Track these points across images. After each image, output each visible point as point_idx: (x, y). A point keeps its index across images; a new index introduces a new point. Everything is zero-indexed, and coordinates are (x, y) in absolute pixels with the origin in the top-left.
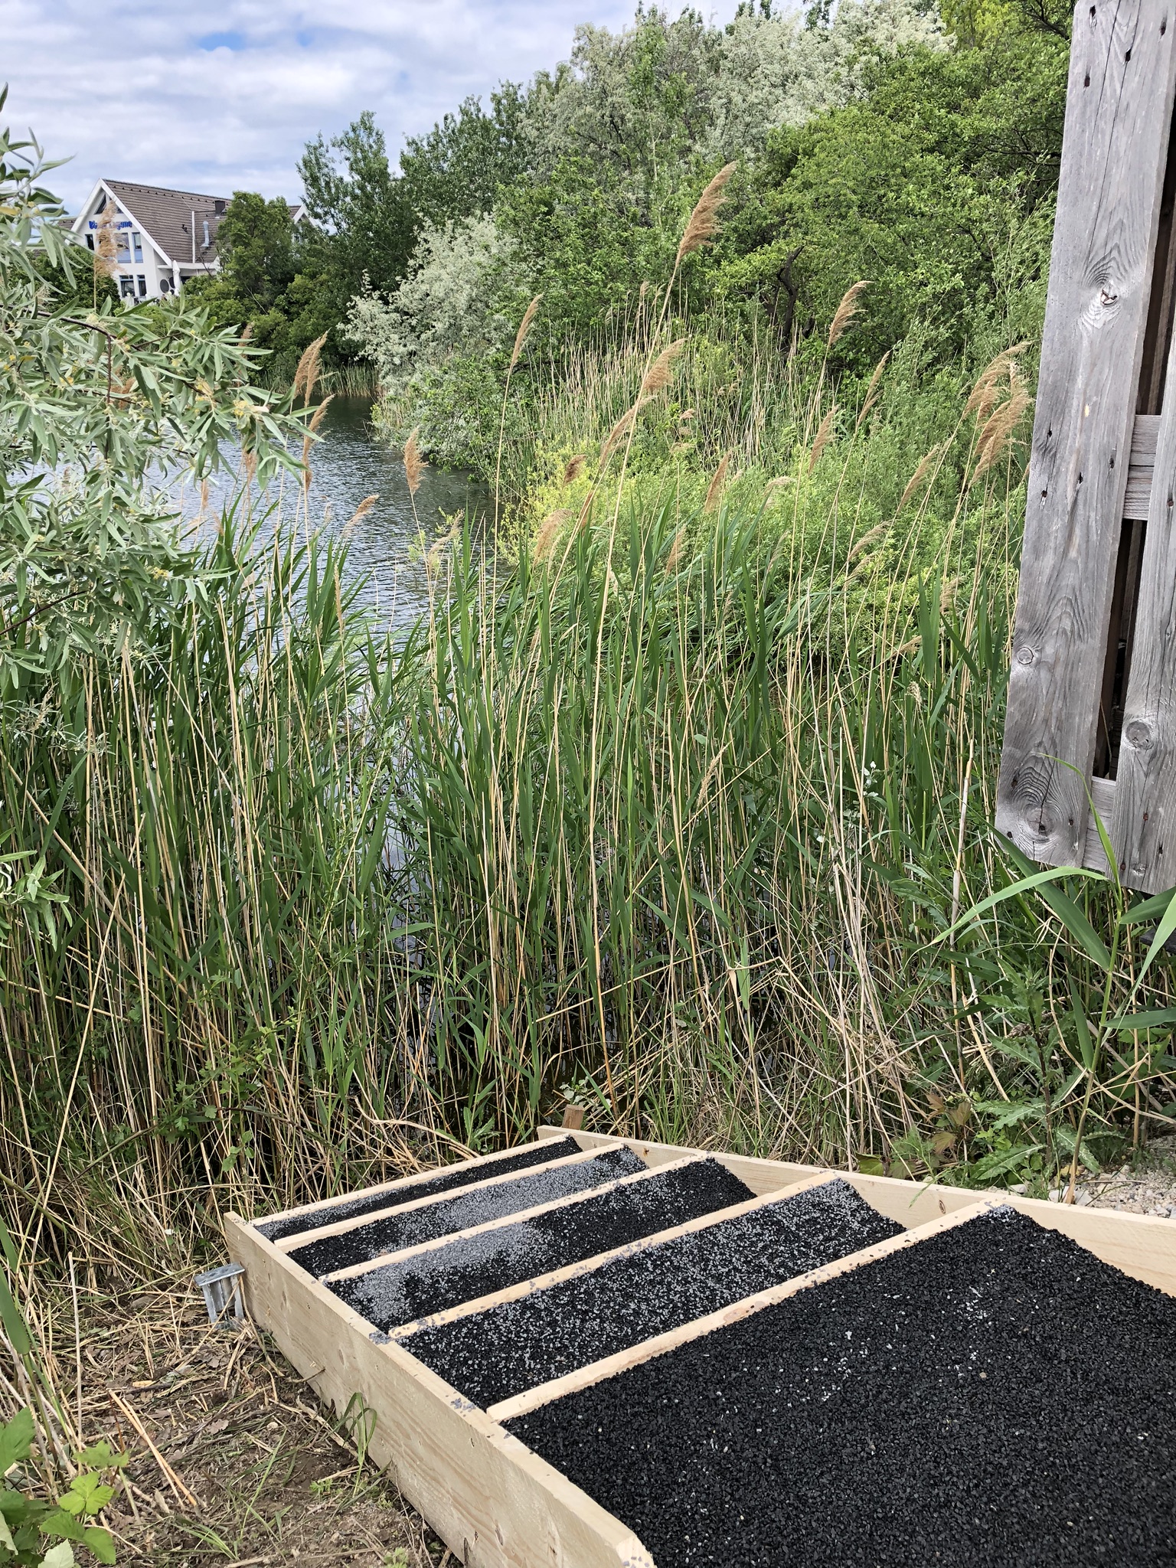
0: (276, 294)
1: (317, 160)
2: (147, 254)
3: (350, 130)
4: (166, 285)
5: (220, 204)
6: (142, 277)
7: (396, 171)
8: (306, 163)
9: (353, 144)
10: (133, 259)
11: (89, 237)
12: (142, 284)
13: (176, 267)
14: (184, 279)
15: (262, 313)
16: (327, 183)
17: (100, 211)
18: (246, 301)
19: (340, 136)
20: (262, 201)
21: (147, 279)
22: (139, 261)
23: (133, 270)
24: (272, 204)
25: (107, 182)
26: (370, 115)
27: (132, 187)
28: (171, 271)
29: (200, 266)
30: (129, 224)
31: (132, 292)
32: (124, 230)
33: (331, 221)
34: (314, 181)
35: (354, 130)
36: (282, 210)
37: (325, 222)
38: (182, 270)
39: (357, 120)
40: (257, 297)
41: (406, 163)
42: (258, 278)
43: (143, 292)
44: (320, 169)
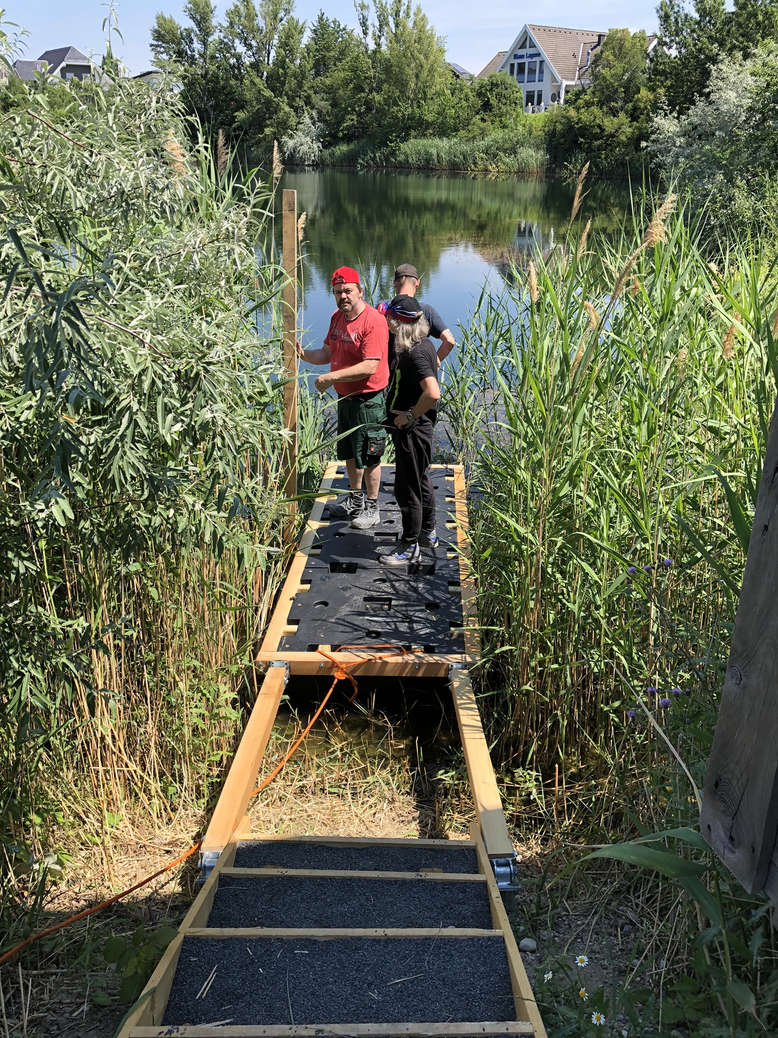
4: (555, 97)
5: (601, 36)
6: (540, 91)
7: (729, 7)
8: (663, 6)
10: (537, 80)
11: (512, 65)
12: (540, 96)
13: (564, 83)
14: (567, 92)
15: (615, 116)
16: (676, 18)
17: (523, 46)
21: (543, 94)
22: (541, 80)
23: (535, 87)
24: (635, 35)
25: (530, 25)
27: (546, 29)
28: (560, 86)
30: (539, 55)
32: (534, 59)
33: (675, 46)
38: (567, 86)
40: (612, 104)
43: (539, 103)
44: (673, 8)
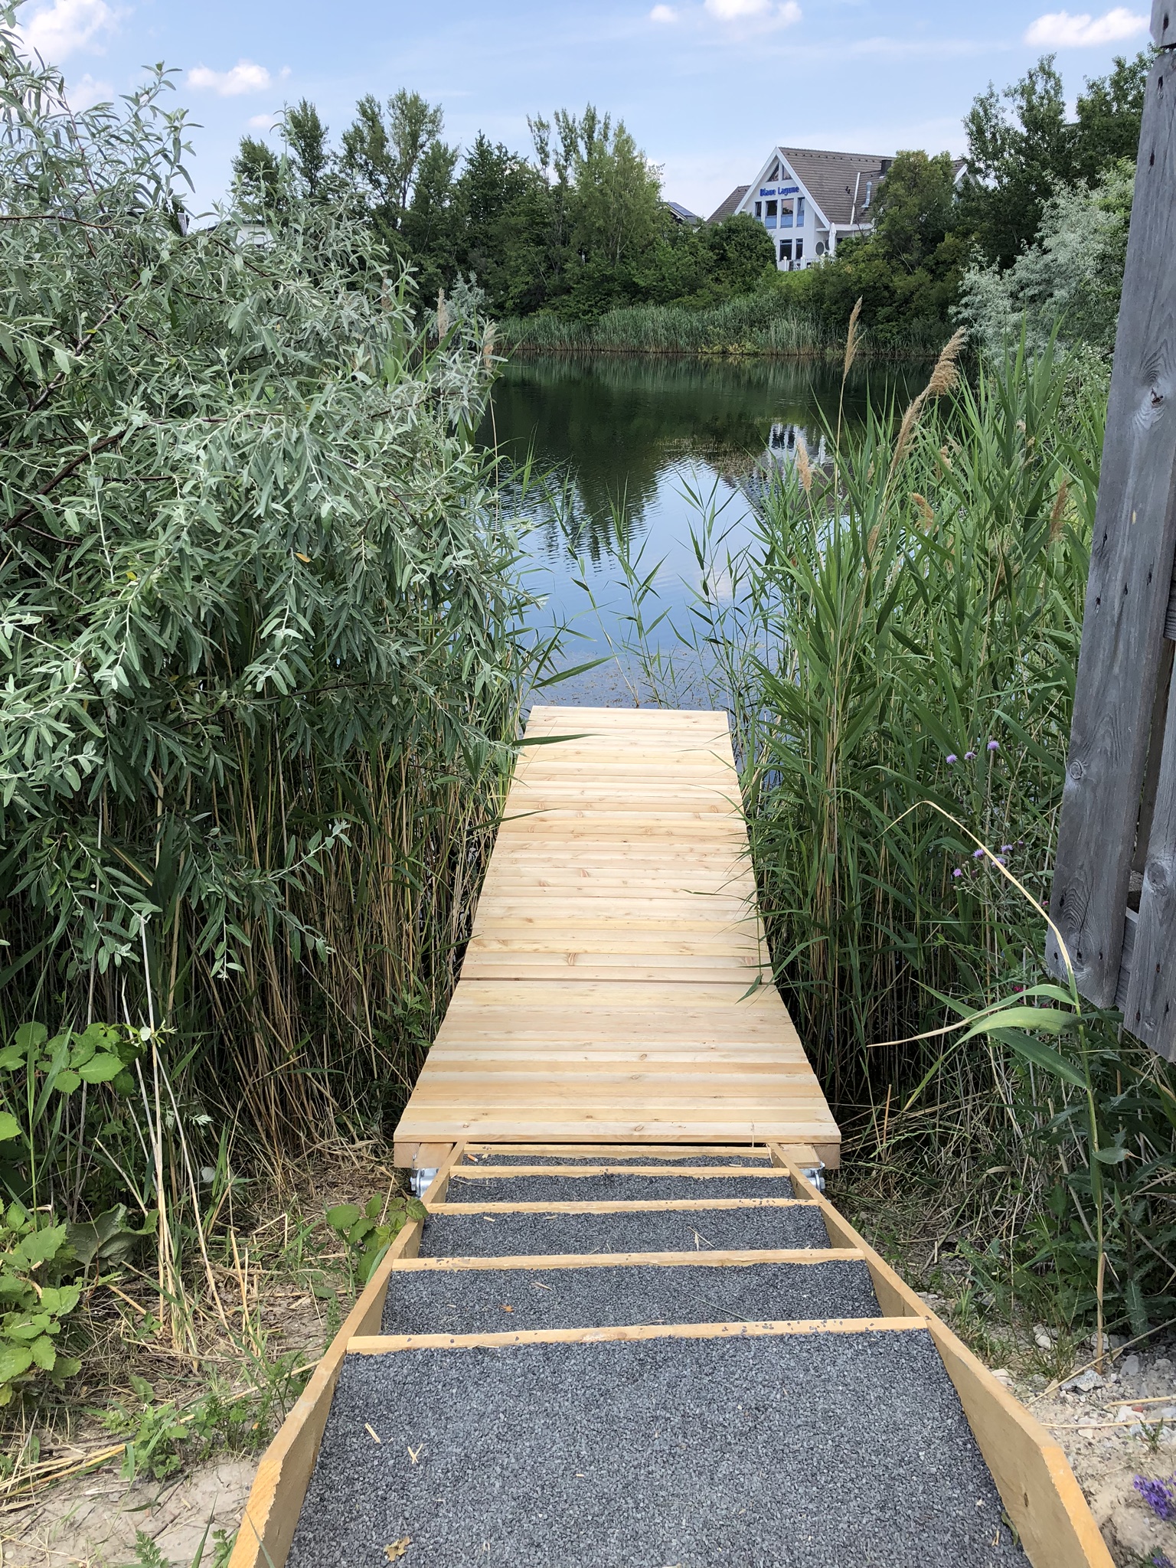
0: (924, 254)
1: (985, 111)
2: (808, 218)
3: (1026, 76)
4: (821, 248)
5: (885, 163)
6: (800, 240)
7: (1071, 116)
8: (974, 117)
9: (1027, 91)
10: (795, 224)
11: (759, 204)
12: (799, 247)
13: (834, 229)
14: (839, 240)
15: (909, 273)
16: (994, 135)
17: (773, 178)
18: (894, 262)
19: (1015, 84)
20: (925, 157)
21: (804, 243)
22: (800, 225)
23: (792, 234)
24: (935, 160)
25: (783, 150)
26: (1052, 58)
27: (805, 153)
28: (828, 233)
29: (855, 227)
30: (796, 190)
31: (789, 258)
32: (790, 196)
33: (993, 174)
34: (978, 134)
35: (1031, 77)
36: (945, 166)
37: (987, 176)
38: (838, 232)
39: (1035, 65)
40: (905, 256)
41: (1081, 109)
42: (909, 239)
43: (799, 255)
44: (989, 120)
